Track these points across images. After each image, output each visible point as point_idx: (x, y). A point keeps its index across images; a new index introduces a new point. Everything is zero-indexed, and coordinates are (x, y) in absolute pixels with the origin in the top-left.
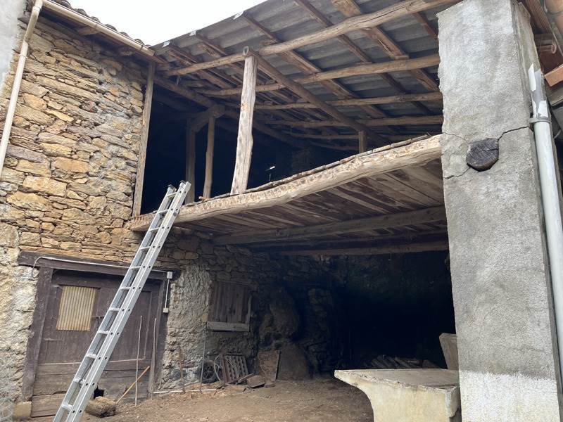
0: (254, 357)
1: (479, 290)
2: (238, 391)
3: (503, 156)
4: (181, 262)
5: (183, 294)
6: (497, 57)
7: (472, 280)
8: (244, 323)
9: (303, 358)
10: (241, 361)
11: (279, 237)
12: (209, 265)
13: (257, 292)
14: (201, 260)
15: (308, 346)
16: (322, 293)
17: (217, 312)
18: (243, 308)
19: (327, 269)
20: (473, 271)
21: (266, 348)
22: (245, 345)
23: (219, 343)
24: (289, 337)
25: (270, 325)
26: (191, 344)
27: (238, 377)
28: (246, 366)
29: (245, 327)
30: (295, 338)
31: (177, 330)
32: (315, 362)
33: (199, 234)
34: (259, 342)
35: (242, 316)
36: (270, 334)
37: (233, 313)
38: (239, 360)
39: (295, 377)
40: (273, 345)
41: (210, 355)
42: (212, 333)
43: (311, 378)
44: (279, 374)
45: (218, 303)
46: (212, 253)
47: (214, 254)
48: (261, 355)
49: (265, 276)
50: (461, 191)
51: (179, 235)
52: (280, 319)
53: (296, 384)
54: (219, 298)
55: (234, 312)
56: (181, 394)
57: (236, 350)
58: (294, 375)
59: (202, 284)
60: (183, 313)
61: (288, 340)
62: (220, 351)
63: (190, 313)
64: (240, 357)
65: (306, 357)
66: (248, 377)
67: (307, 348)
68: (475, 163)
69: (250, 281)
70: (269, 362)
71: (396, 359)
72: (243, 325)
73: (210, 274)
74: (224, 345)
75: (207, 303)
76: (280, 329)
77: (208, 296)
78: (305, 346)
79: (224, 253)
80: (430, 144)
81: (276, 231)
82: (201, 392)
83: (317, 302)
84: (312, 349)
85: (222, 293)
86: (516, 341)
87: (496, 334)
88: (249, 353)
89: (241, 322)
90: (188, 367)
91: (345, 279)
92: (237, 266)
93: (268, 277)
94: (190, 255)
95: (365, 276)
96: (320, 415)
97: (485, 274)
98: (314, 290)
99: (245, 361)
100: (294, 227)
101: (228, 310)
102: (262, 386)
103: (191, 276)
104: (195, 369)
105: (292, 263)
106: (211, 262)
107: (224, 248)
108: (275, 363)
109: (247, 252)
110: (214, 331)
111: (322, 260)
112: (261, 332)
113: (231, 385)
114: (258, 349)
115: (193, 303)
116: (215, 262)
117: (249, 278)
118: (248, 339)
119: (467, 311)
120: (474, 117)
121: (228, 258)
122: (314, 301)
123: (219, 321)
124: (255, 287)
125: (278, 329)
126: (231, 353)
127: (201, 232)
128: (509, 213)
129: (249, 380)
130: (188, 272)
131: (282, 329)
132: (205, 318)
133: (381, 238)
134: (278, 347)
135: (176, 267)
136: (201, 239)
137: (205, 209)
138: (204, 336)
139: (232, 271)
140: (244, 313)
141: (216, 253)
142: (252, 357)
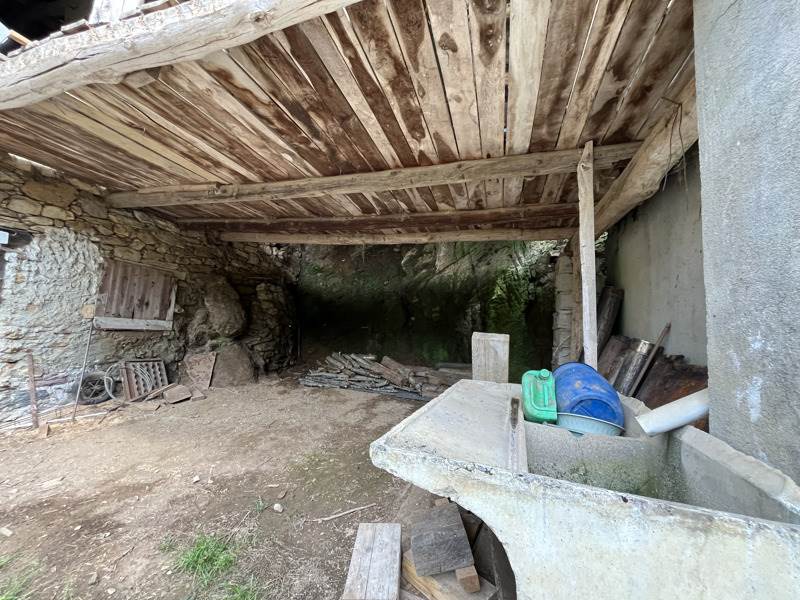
0: (179, 361)
2: (146, 411)
4: (32, 219)
5: (37, 272)
8: (164, 320)
9: (247, 359)
10: (157, 368)
11: (220, 197)
12: (98, 233)
13: (185, 281)
14: (80, 223)
15: (253, 346)
16: (273, 288)
17: (114, 304)
18: (163, 301)
19: (279, 264)
21: (198, 350)
22: (164, 347)
23: (119, 347)
24: (229, 336)
25: (204, 323)
26: (60, 350)
27: (149, 389)
28: (164, 373)
29: (167, 325)
30: (237, 338)
31: (24, 330)
32: (261, 362)
33: (74, 181)
34: (187, 343)
35: (161, 311)
36: (204, 333)
37: (144, 307)
38: (153, 367)
39: (235, 383)
40: (207, 345)
41: (101, 364)
42: (103, 333)
43: (257, 381)
44: (214, 380)
45: (116, 291)
46: (105, 217)
47: (108, 219)
48: (189, 358)
49: (199, 262)
51: (25, 172)
52: (219, 315)
53: (236, 392)
54: (118, 285)
55: (147, 304)
56: (31, 428)
57: (149, 354)
58: (234, 380)
59: (82, 261)
60: (38, 302)
61: (228, 339)
62: (120, 358)
63: (56, 304)
64: (156, 364)
65: (251, 358)
66: (166, 389)
67: (252, 348)
69: (175, 266)
70: (200, 365)
71: (353, 356)
72: (161, 322)
73: (100, 247)
74: (129, 350)
75: (94, 290)
76: (217, 327)
77: (95, 279)
78: (250, 345)
79: (130, 221)
81: (214, 186)
82: (74, 420)
83: (266, 298)
84: (258, 348)
85: (125, 278)
88: (171, 357)
89: (159, 319)
90: (51, 385)
91: (298, 276)
92: (152, 243)
93: (203, 264)
94: (52, 211)
95: (319, 274)
96: (272, 439)
98: (263, 285)
99: (163, 367)
100: (246, 181)
101: (136, 302)
102: (188, 399)
103: (56, 245)
104: (68, 386)
105: (238, 252)
106: (101, 229)
107: (130, 215)
108: (209, 367)
109: (172, 228)
110: (108, 330)
111: (275, 253)
112: (189, 330)
113: (136, 404)
114: (185, 352)
115: (62, 289)
116: (111, 232)
117: (174, 263)
118: (169, 340)
121: (137, 230)
122: (262, 296)
123: (119, 316)
124: (183, 275)
125: (216, 327)
126: (142, 359)
127: (81, 179)
129: (166, 394)
130: (49, 239)
131: (220, 326)
132: (89, 311)
133: (363, 218)
134: (214, 348)
135: (20, 226)
136: (79, 190)
137: (27, 63)
138: (87, 337)
139: (144, 248)
140: (165, 307)
141: (112, 217)
142: (174, 362)
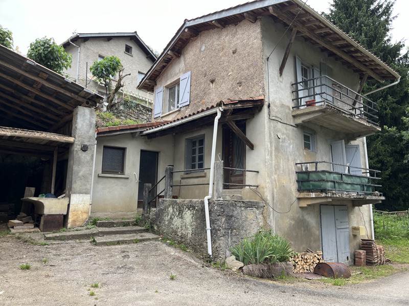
1: (79, 177)
3: (89, 150)
6: (91, 127)
7: (77, 175)
20: (78, 173)
50: (78, 154)
68: (83, 149)
80: (71, 139)
86: (84, 187)
87: (81, 186)
97: (81, 174)
119: (75, 181)
120: (84, 138)
128: (88, 162)
